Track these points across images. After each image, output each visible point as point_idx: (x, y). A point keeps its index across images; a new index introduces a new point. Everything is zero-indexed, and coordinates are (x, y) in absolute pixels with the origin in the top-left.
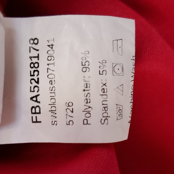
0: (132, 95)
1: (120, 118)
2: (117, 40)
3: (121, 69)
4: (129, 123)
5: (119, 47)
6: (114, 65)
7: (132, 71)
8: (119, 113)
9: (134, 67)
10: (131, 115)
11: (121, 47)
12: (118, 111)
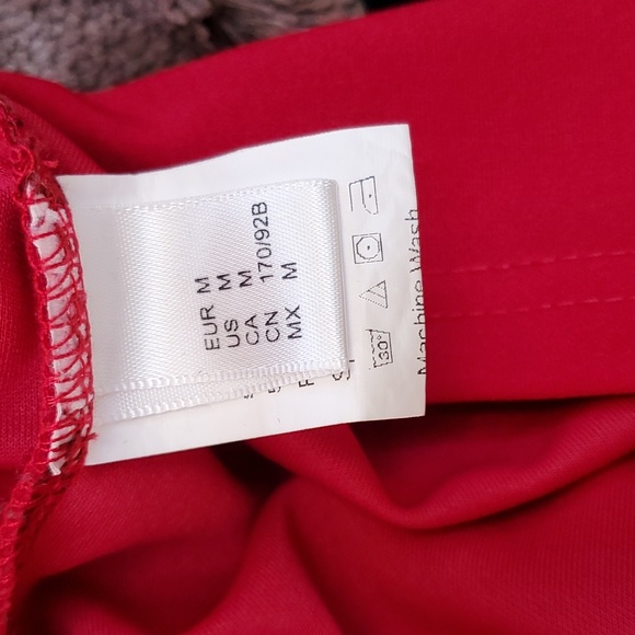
0: (419, 304)
1: (385, 361)
2: (361, 181)
3: (374, 246)
4: (420, 373)
5: (367, 196)
6: (356, 240)
7: (412, 247)
8: (378, 351)
9: (417, 235)
10: (423, 355)
11: (373, 196)
12: (376, 346)
